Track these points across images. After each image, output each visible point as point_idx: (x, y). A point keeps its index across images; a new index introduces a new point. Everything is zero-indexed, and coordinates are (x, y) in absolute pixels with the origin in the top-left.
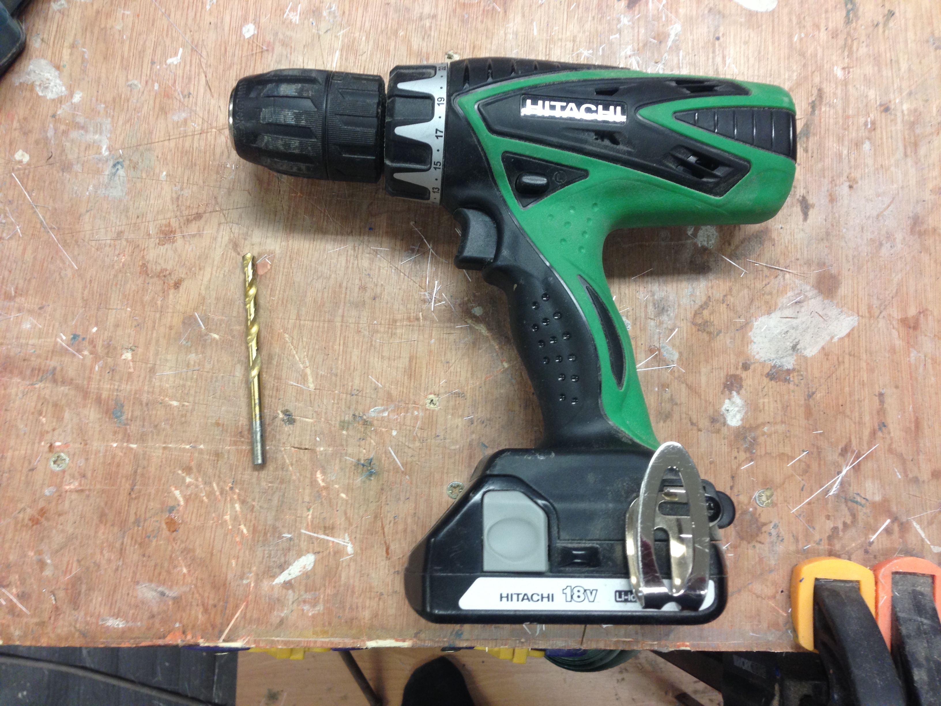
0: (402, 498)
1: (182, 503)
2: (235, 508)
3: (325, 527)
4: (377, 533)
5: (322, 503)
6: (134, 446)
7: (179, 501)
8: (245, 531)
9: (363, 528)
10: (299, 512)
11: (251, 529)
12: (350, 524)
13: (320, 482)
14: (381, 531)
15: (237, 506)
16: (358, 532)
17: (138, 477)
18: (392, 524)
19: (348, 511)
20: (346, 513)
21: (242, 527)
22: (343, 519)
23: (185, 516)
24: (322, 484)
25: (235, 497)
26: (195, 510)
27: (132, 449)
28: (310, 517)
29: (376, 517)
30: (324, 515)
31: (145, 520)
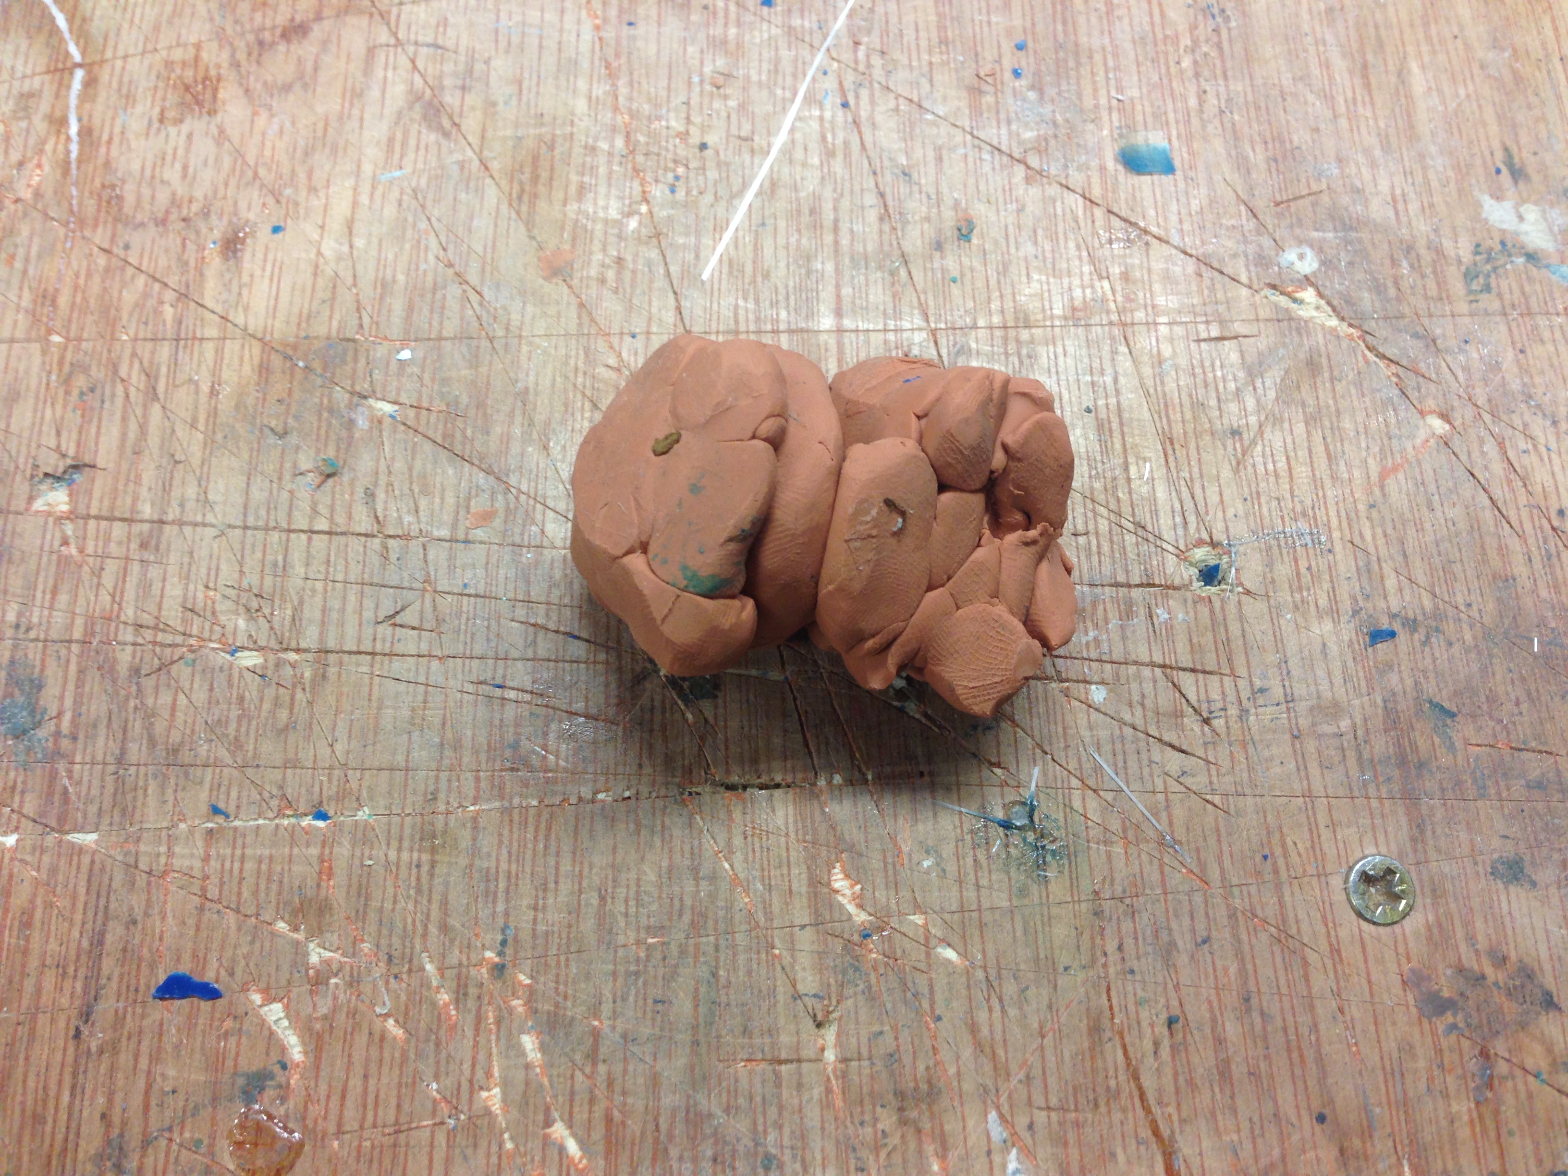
0: (1184, 943)
1: (296, 1054)
2: (523, 1053)
3: (900, 1095)
4: (1114, 1095)
5: (871, 996)
6: (88, 839)
7: (284, 1050)
8: (572, 1147)
9: (1052, 1081)
10: (785, 1039)
11: (598, 1134)
12: (1001, 1071)
13: (851, 908)
14: (1128, 1087)
15: (529, 1042)
16: (1039, 1099)
17: (108, 965)
18: (1165, 1052)
19: (982, 1016)
20: (974, 1029)
21: (559, 1130)
22: (967, 1052)
23: (315, 1110)
24: (861, 917)
25: (517, 1004)
26: (356, 1082)
27: (81, 850)
28: (830, 1056)
29: (1095, 1029)
30: (888, 1042)
31: (146, 1143)
